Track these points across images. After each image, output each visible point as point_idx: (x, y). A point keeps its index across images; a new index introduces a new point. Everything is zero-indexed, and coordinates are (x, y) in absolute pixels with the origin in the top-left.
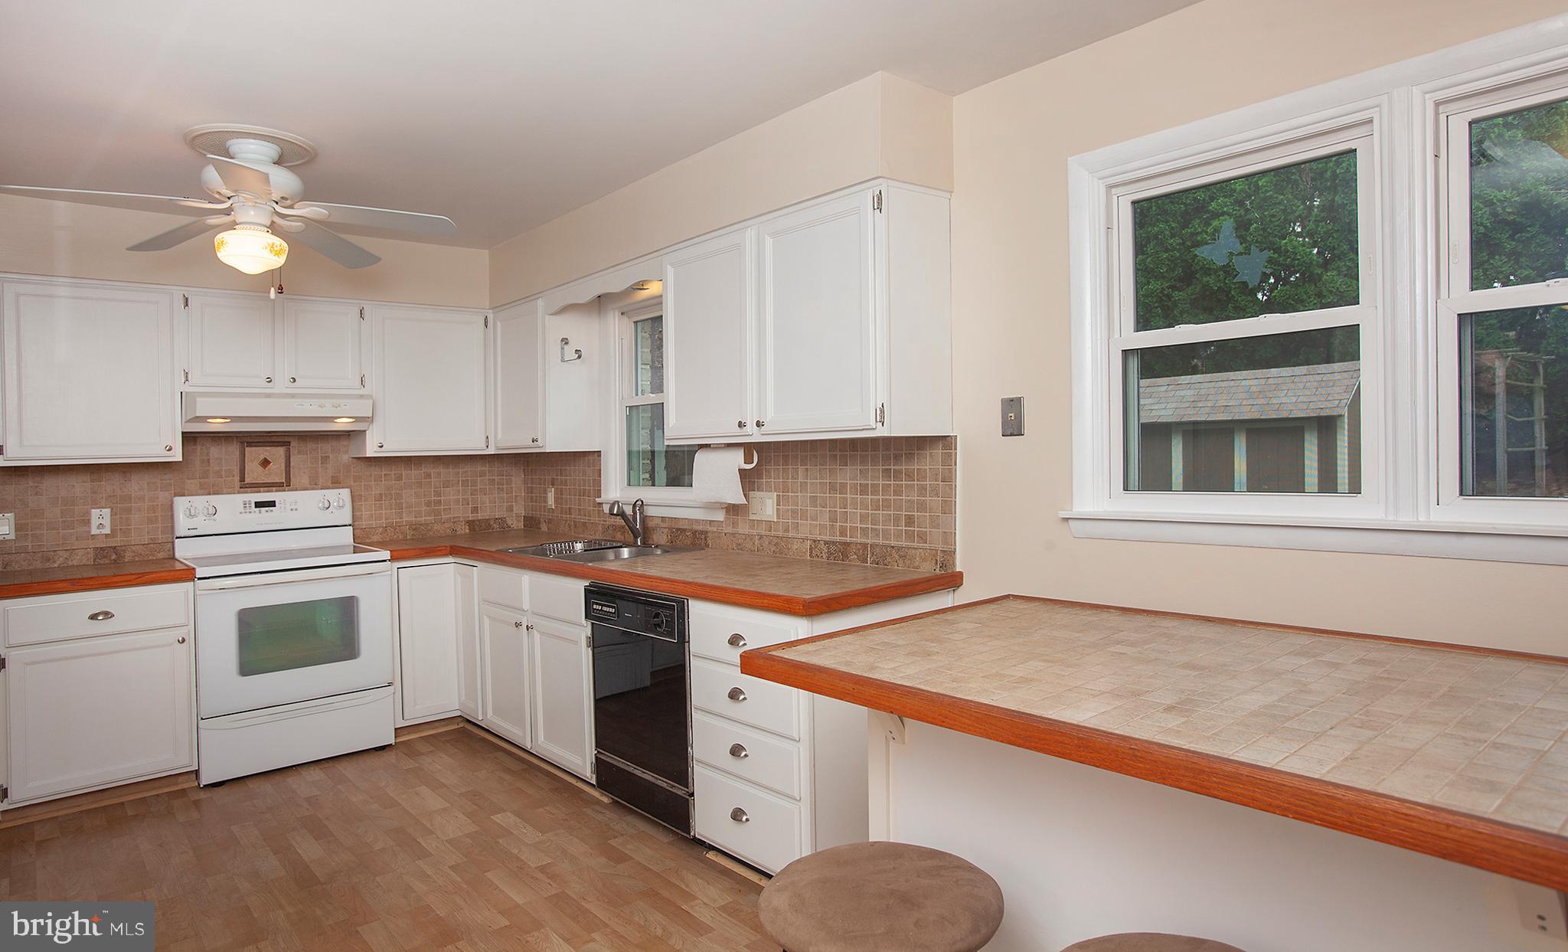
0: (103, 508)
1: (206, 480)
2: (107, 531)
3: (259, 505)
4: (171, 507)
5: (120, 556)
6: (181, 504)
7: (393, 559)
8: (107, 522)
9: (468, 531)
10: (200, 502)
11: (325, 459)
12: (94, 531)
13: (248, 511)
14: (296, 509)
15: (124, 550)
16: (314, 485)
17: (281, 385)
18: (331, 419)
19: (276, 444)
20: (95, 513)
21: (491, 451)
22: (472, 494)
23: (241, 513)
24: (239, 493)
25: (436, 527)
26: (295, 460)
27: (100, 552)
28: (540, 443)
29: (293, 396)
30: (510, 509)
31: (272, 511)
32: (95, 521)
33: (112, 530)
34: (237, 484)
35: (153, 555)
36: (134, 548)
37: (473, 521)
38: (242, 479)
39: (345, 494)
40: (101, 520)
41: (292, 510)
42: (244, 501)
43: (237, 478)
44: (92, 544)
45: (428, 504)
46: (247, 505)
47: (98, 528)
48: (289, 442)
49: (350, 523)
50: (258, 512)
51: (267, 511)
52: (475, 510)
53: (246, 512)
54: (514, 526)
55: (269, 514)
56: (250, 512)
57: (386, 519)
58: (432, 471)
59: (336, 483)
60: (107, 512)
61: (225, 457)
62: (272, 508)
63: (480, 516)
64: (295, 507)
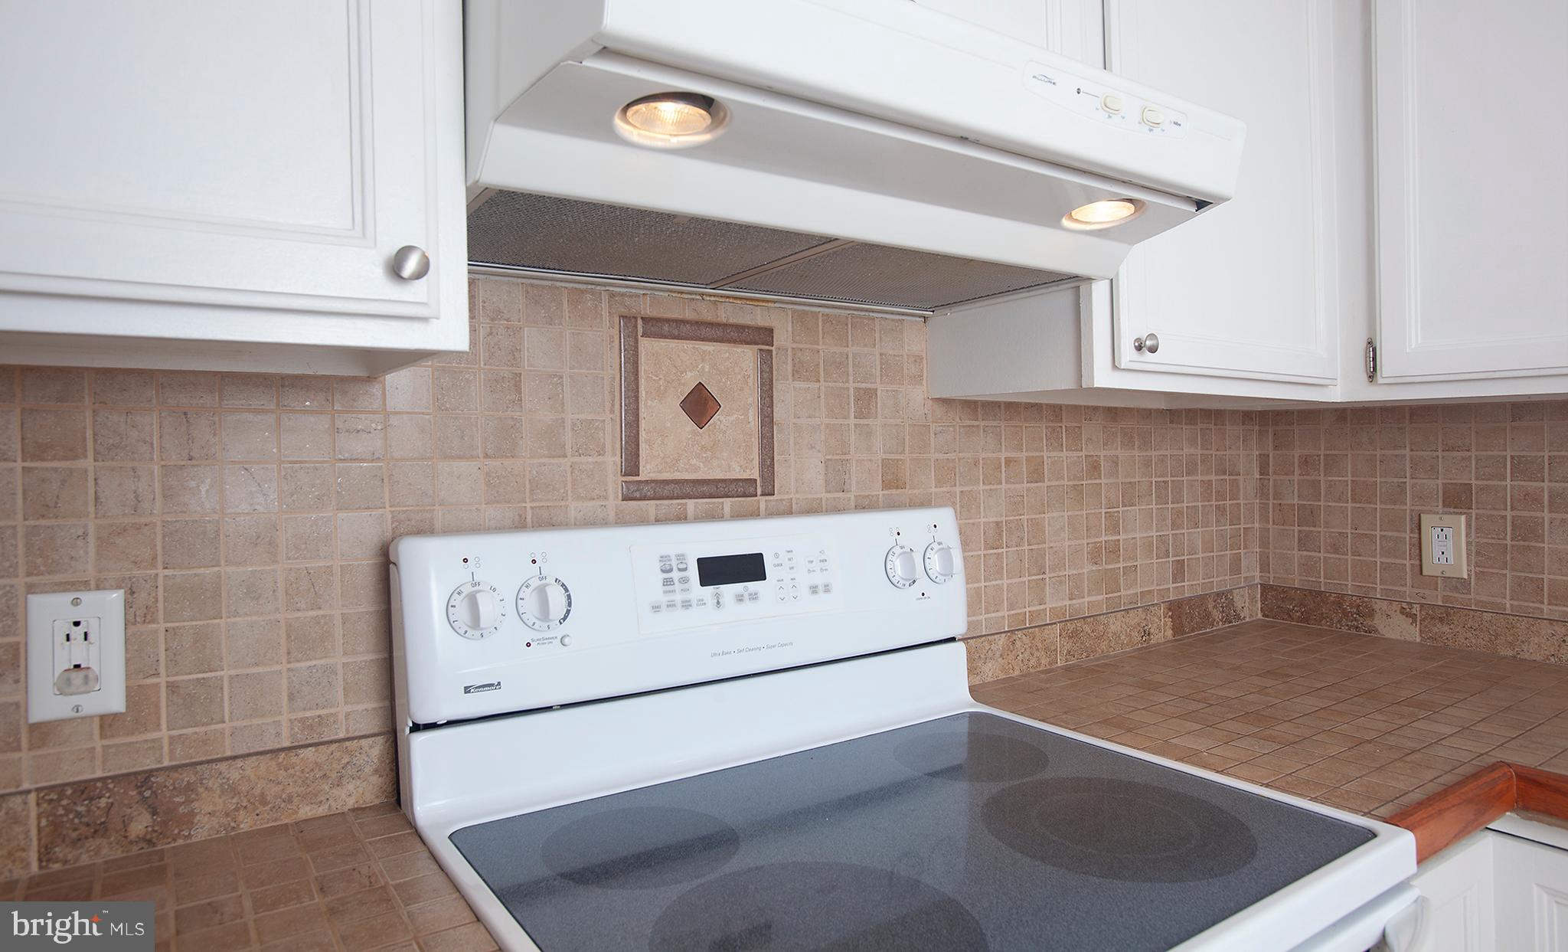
0: (87, 586)
1: (508, 462)
2: (111, 698)
3: (713, 570)
5: (168, 819)
7: (1421, 863)
8: (107, 654)
9: (1169, 633)
10: (506, 559)
12: (51, 703)
13: (678, 597)
14: (827, 589)
15: (190, 788)
20: (53, 611)
23: (656, 608)
24: (622, 521)
25: (1115, 625)
26: (786, 393)
30: (1234, 565)
31: (754, 597)
32: (48, 660)
33: (136, 695)
34: (614, 482)
35: (306, 800)
36: (233, 772)
38: (631, 466)
39: (942, 523)
40: (77, 649)
41: (814, 589)
42: (663, 558)
43: (613, 461)
44: (35, 772)
45: (1095, 554)
46: (675, 575)
47: (71, 685)
48: (770, 329)
49: (959, 627)
50: (711, 602)
51: (740, 599)
52: (1178, 570)
53: (671, 605)
54: (1245, 614)
55: (748, 606)
56: (687, 605)
57: (1011, 607)
58: (1102, 453)
60: (104, 602)
62: (753, 586)
63: (1190, 587)
64: (819, 579)
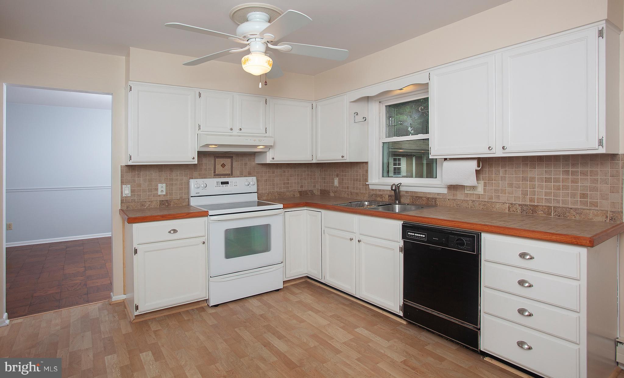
0: (163, 183)
1: (201, 172)
2: (164, 193)
3: (223, 183)
4: (188, 184)
5: (169, 204)
6: (193, 183)
7: (284, 208)
8: (164, 189)
9: (299, 196)
10: (201, 182)
11: (246, 164)
12: (159, 193)
13: (218, 186)
14: (237, 185)
15: (171, 202)
16: (241, 175)
17: (236, 131)
18: (256, 146)
19: (227, 157)
20: (160, 185)
21: (314, 162)
22: (300, 180)
23: (216, 187)
24: (213, 178)
25: (287, 194)
26: (235, 164)
27: (162, 203)
28: (345, 158)
29: (240, 136)
30: (315, 186)
31: (227, 186)
32: (160, 190)
33: (166, 193)
34: (213, 174)
35: (181, 204)
36: (174, 201)
37: (301, 191)
38: (215, 172)
39: (254, 179)
40: (162, 189)
41: (235, 185)
42: (217, 182)
43: (213, 172)
44: (159, 199)
45: (284, 184)
46: (218, 183)
47: (161, 192)
48: (232, 157)
49: (256, 191)
50: (222, 186)
51: (226, 186)
52: (302, 187)
53: (217, 186)
54: (316, 194)
55: (226, 187)
56: (219, 186)
57: (269, 190)
58: (286, 170)
59: (250, 174)
60: (164, 185)
61: (208, 162)
62: (227, 185)
63: (303, 189)
64: (236, 184)
